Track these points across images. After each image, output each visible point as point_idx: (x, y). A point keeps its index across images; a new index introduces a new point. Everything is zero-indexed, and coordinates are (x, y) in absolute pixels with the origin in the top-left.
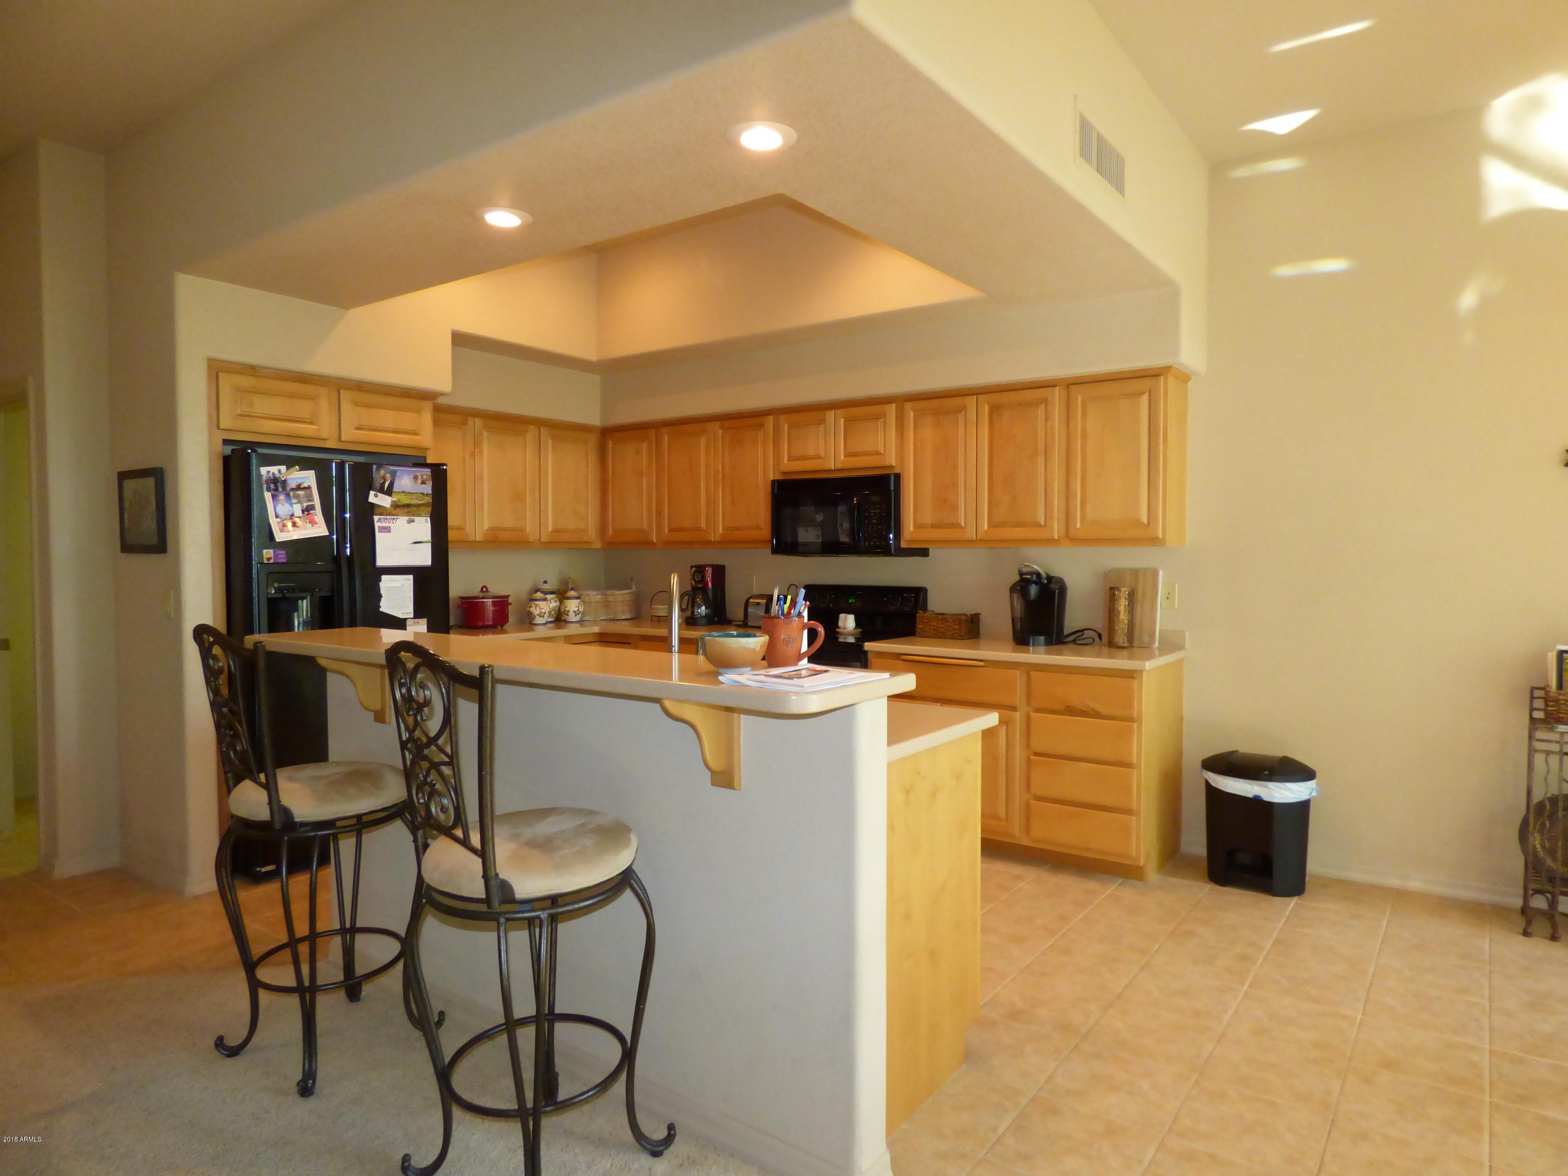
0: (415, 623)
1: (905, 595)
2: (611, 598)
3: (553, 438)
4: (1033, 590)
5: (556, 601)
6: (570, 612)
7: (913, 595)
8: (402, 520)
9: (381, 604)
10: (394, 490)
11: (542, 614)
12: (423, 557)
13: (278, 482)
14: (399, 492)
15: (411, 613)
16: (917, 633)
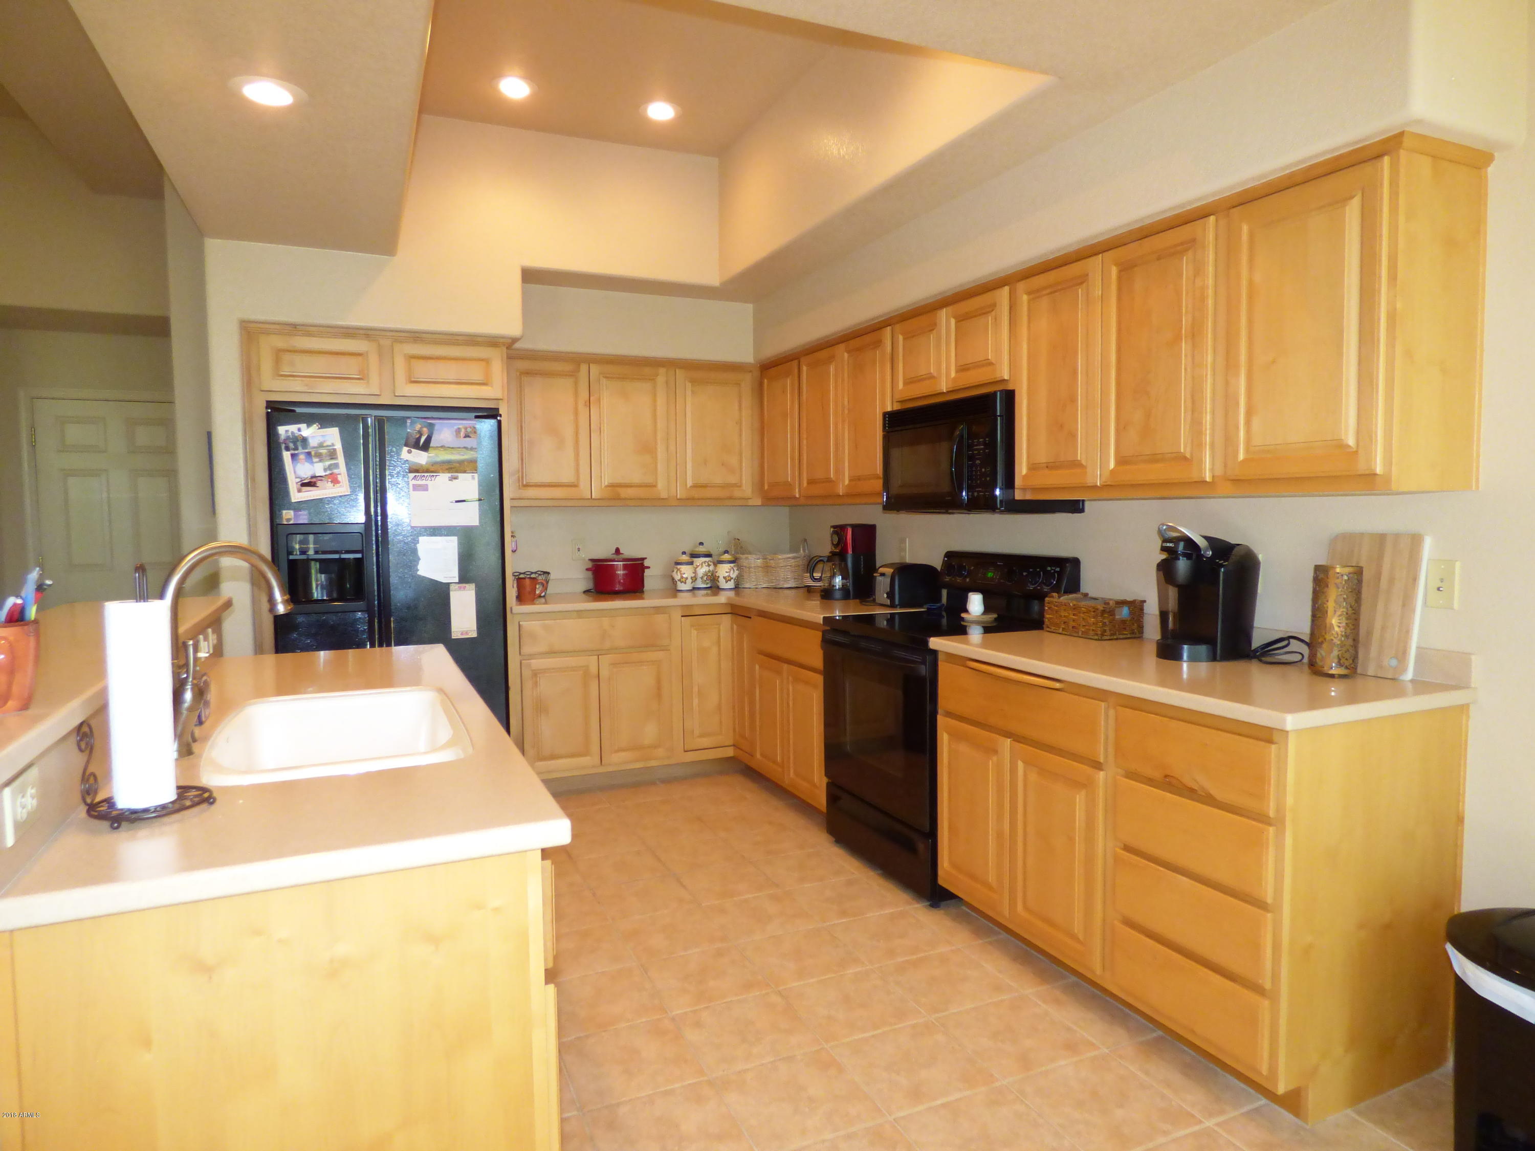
0: (460, 588)
1: (1049, 569)
2: (772, 563)
3: (693, 381)
4: (1182, 566)
5: (709, 565)
6: (720, 578)
7: (1058, 569)
8: (444, 477)
9: (419, 567)
10: (432, 445)
11: (684, 580)
12: (470, 516)
13: (298, 441)
14: (437, 447)
15: (455, 577)
16: (1044, 626)
